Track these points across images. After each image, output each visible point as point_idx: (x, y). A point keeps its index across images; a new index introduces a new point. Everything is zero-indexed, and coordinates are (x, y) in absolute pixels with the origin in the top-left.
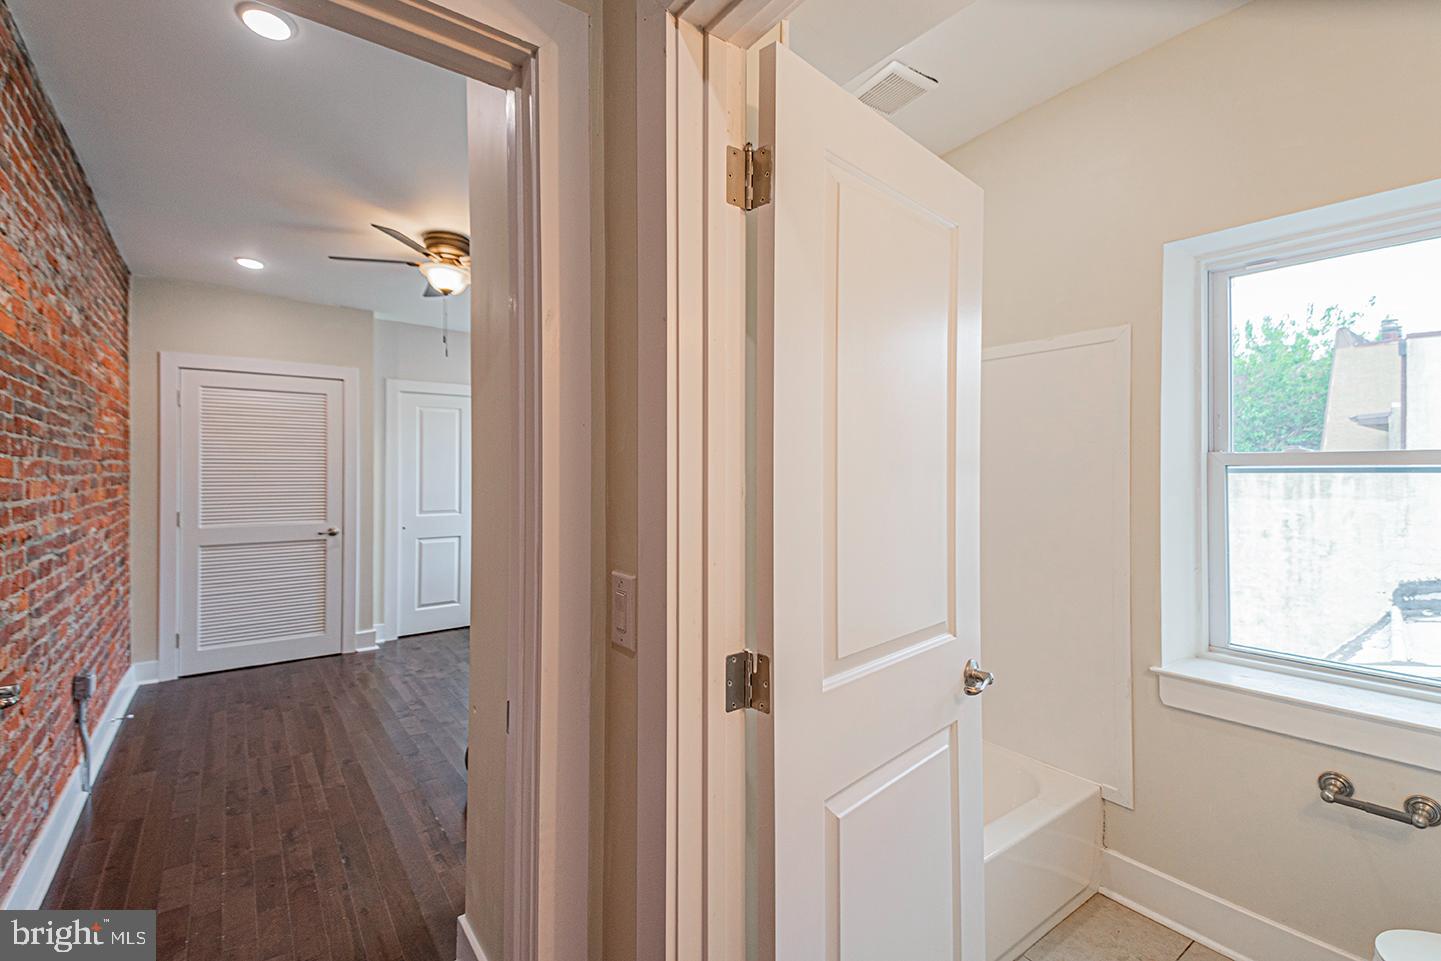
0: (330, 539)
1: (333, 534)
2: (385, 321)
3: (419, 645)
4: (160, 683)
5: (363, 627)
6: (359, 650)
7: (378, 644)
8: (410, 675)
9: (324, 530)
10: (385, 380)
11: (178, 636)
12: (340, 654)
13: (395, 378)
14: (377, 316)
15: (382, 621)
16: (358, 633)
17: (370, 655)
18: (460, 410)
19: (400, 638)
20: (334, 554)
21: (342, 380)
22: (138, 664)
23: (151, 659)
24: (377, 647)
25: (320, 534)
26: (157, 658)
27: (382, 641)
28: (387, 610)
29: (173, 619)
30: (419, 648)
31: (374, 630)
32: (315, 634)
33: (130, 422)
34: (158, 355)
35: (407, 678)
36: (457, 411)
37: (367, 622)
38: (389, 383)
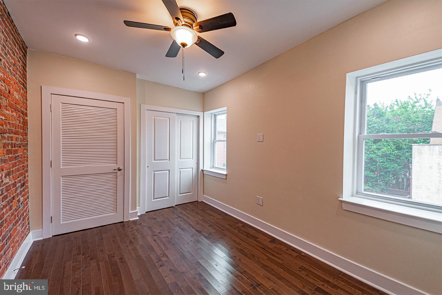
0: (119, 172)
1: (120, 170)
2: (140, 79)
3: (155, 217)
4: (43, 239)
5: (132, 210)
6: (131, 220)
7: (138, 216)
8: (156, 235)
9: (116, 168)
10: (140, 105)
11: (51, 217)
12: (123, 222)
13: (144, 104)
14: (138, 76)
15: (139, 206)
16: (130, 212)
17: (135, 222)
18: (169, 118)
19: (146, 212)
20: (120, 179)
21: (124, 103)
22: (32, 231)
23: (40, 229)
24: (138, 218)
25: (114, 170)
26: (42, 229)
27: (140, 214)
28: (141, 201)
29: (49, 210)
30: (155, 219)
31: (137, 211)
32: (112, 214)
33: (28, 118)
34: (41, 87)
35: (155, 237)
36: (169, 119)
37: (134, 207)
38: (142, 105)
